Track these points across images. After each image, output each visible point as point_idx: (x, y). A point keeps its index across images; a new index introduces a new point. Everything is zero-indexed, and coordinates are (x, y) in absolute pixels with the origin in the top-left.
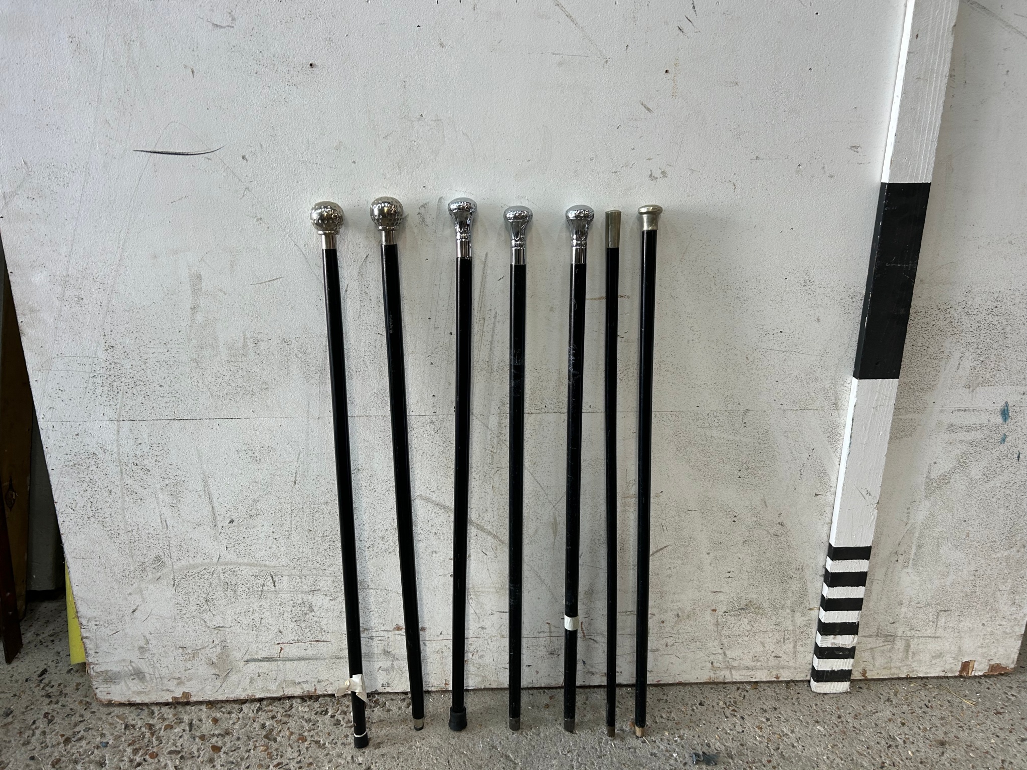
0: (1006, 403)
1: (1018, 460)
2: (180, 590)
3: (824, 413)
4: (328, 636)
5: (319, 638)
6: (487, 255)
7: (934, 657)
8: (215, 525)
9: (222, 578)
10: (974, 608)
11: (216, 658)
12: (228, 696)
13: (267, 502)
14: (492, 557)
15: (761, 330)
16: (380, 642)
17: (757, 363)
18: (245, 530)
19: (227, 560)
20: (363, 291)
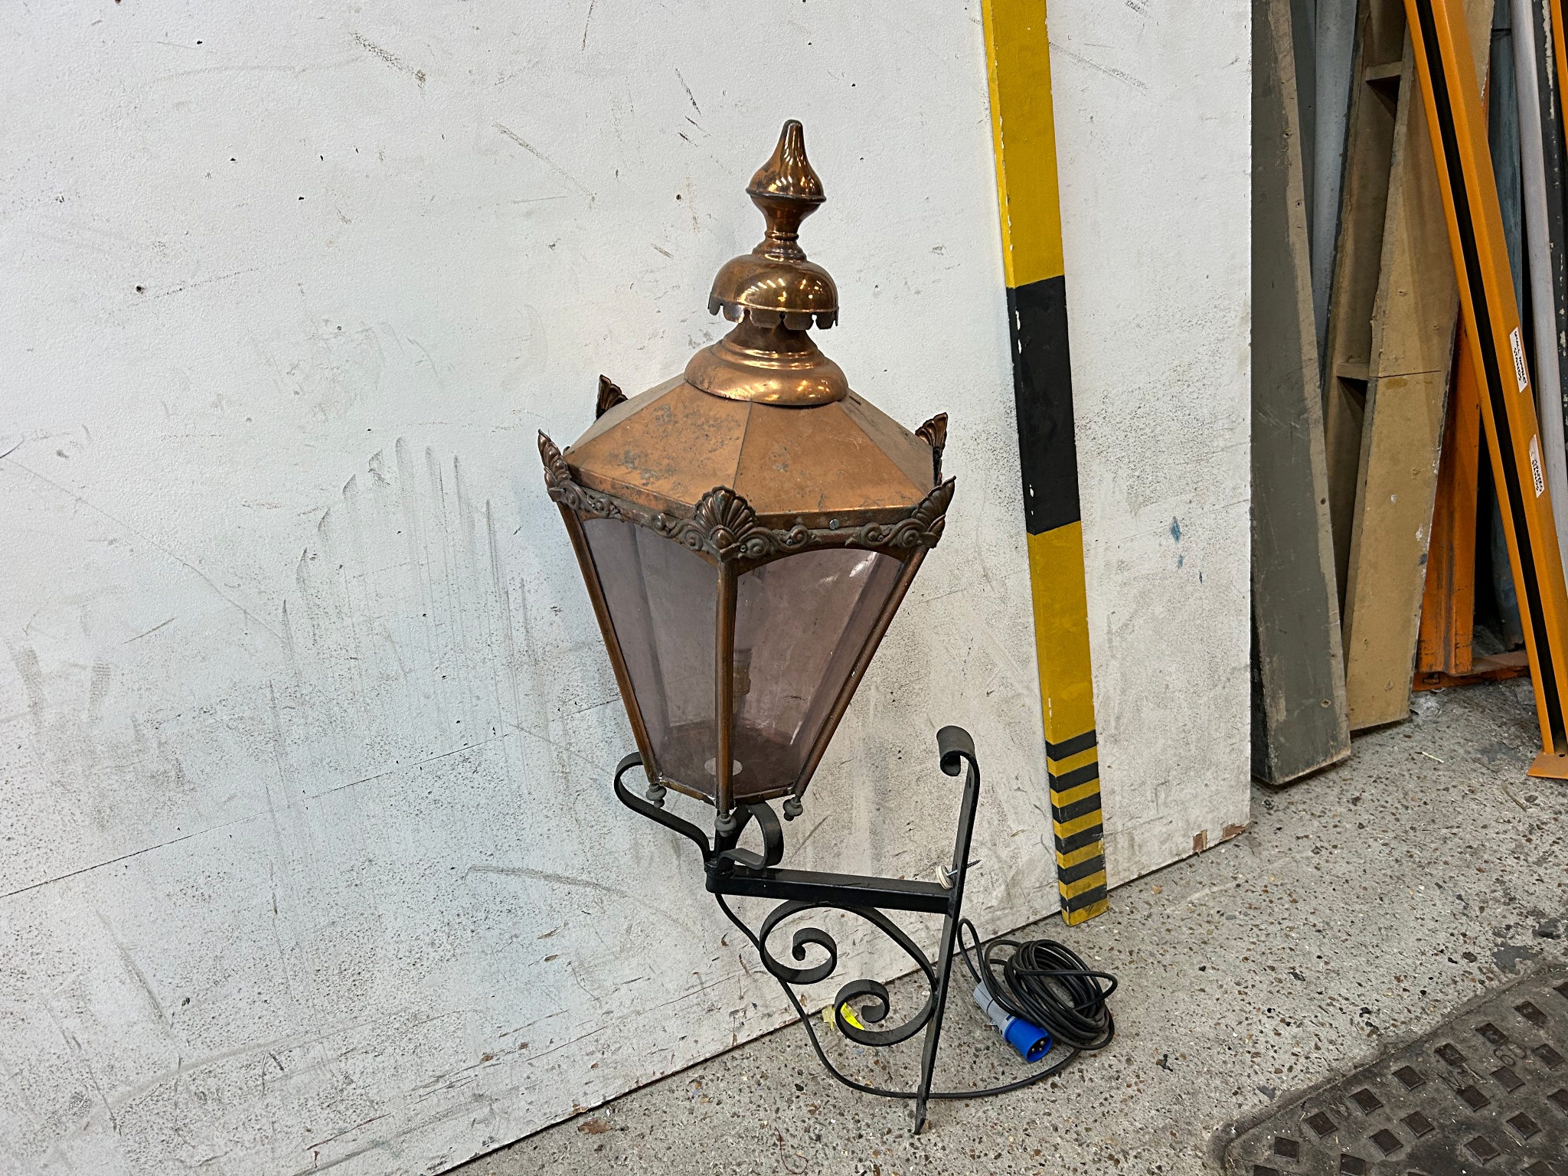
0: (1174, 518)
1: (1201, 581)
2: (127, 1131)
3: (976, 590)
4: (384, 1108)
5: (372, 1115)
6: (488, 503)
7: (1163, 843)
8: (161, 1016)
9: (193, 1088)
10: (1193, 769)
13: (237, 955)
14: (599, 914)
16: (465, 1086)
18: (212, 1006)
19: (194, 1060)
20: (312, 604)
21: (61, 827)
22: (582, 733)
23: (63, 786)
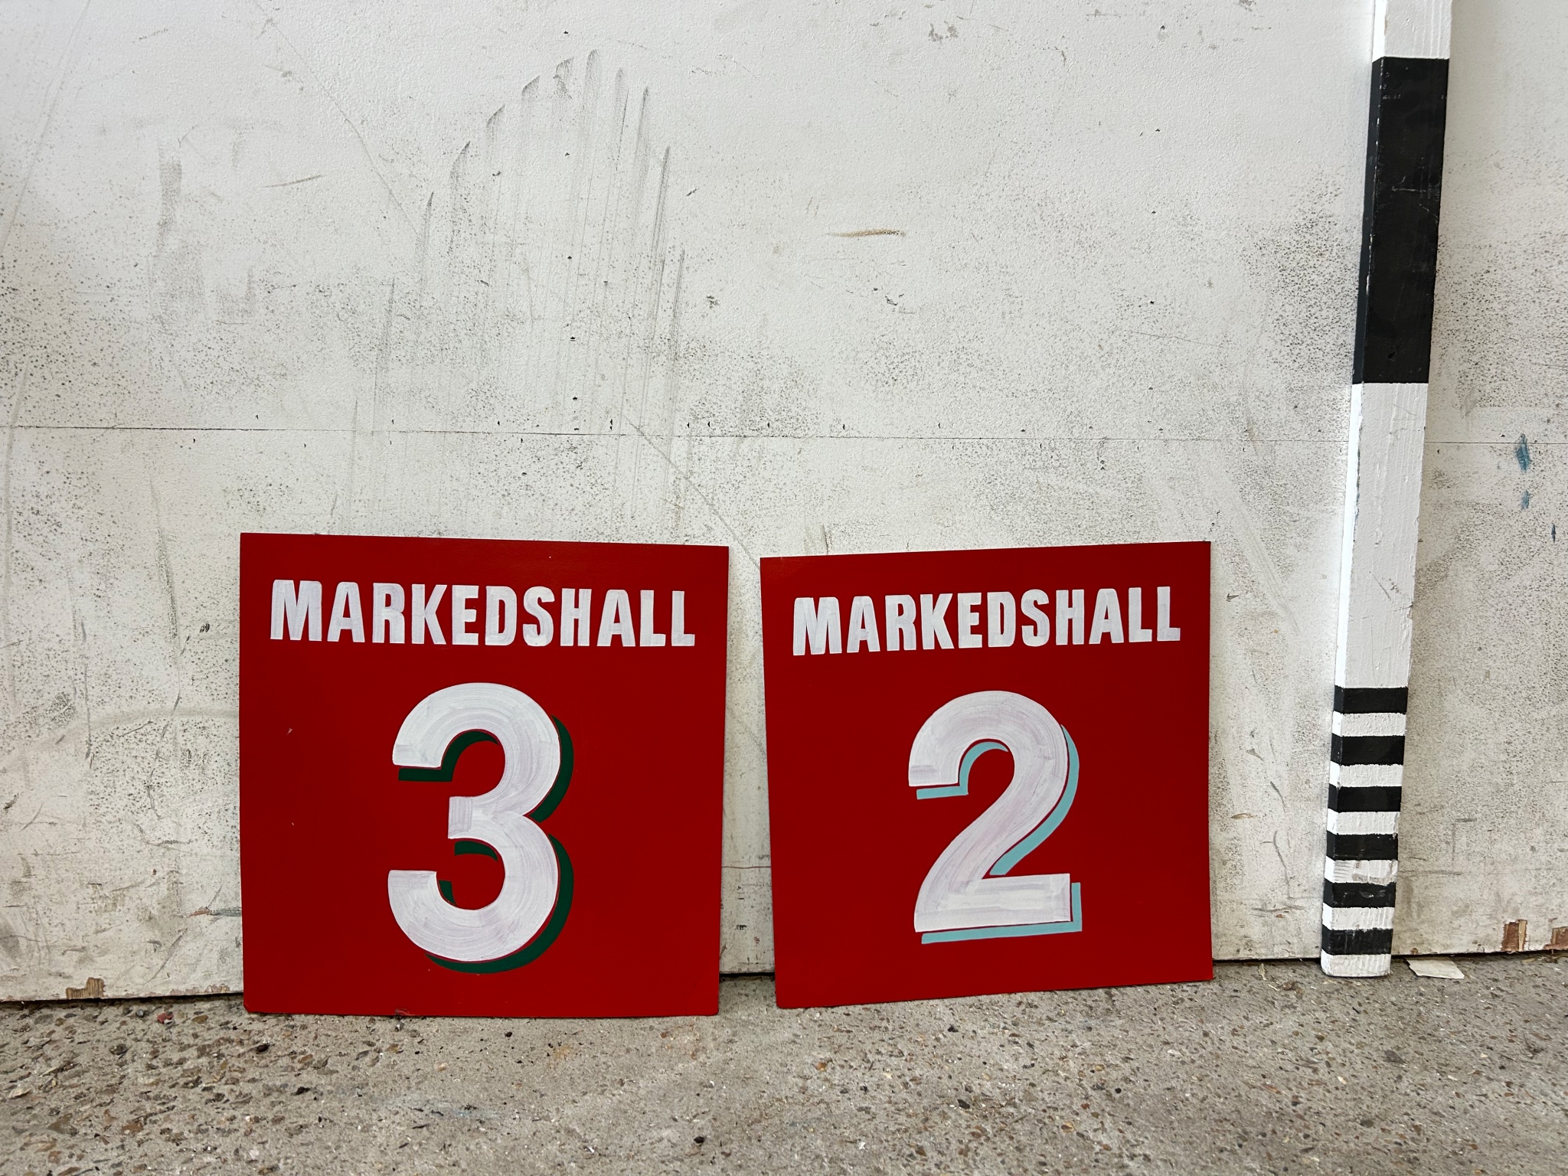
0: (1523, 436)
1: (1554, 538)
2: (98, 765)
3: (1231, 446)
6: (668, 151)
7: (1457, 914)
8: (175, 635)
9: (181, 740)
10: (1514, 815)
11: (155, 905)
12: (175, 988)
15: (1120, 299)
17: (1117, 356)
18: (229, 645)
19: (192, 705)
20: (458, 206)
21: (146, 369)
22: (708, 464)
23: (163, 324)
